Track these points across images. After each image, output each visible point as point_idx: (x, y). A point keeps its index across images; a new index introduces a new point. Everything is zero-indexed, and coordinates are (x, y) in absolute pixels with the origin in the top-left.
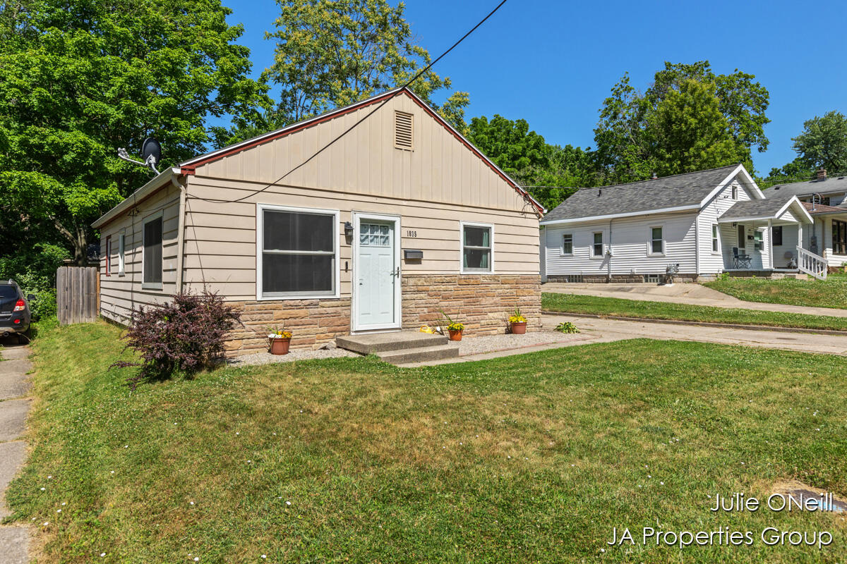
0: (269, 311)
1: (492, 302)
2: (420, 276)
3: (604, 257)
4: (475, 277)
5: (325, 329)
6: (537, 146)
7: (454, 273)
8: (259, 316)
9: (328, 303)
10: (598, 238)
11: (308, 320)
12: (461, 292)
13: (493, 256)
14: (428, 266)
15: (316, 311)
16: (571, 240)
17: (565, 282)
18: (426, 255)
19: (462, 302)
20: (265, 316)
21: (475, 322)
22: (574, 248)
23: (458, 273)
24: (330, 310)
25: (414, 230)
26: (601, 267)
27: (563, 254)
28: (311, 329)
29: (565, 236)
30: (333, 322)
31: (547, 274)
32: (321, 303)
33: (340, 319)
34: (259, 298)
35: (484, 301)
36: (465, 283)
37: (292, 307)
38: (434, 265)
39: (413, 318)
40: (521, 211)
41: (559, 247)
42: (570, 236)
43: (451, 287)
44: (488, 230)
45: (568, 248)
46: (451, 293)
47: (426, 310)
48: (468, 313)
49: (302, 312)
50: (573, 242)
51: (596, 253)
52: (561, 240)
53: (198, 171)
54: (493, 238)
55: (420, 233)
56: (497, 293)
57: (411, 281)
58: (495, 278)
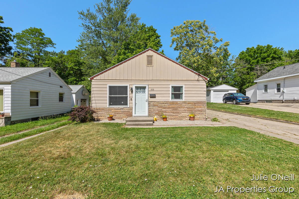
0: (111, 110)
1: (183, 109)
2: (155, 102)
3: (281, 93)
4: (177, 102)
5: (125, 115)
6: (275, 53)
7: (168, 100)
8: (108, 111)
9: (126, 109)
10: (279, 85)
11: (120, 113)
12: (170, 106)
13: (184, 95)
14: (158, 99)
15: (123, 110)
16: (267, 87)
17: (265, 102)
18: (157, 95)
19: (171, 109)
20: (109, 111)
21: (176, 116)
22: (268, 90)
24: (126, 110)
25: (153, 88)
26: (280, 97)
27: (264, 92)
28: (121, 115)
29: (265, 86)
30: (127, 113)
31: (258, 100)
32: (124, 109)
33: (129, 113)
34: (108, 107)
35: (180, 109)
36: (172, 104)
37: (116, 109)
38: (160, 98)
39: (153, 113)
40: (197, 80)
41: (262, 90)
42: (267, 85)
43: (167, 105)
44: (182, 87)
45: (266, 90)
46: (167, 107)
47: (157, 111)
48: (173, 113)
49: (119, 111)
50: (268, 88)
51: (278, 92)
52: (263, 87)
53: (94, 79)
54: (184, 89)
55: (155, 89)
56: (185, 107)
57: (152, 103)
58: (185, 102)
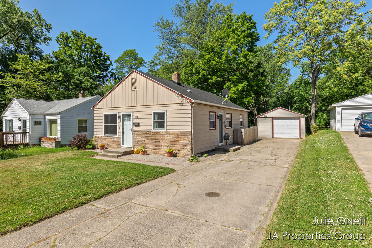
0: (106, 139)
1: (165, 142)
2: (139, 131)
4: (159, 132)
7: (150, 130)
8: (104, 140)
9: (116, 138)
11: (112, 142)
12: (153, 138)
13: (166, 124)
14: (141, 128)
15: (113, 140)
18: (140, 124)
19: (153, 141)
21: (158, 149)
23: (151, 130)
25: (137, 116)
28: (113, 144)
30: (117, 143)
34: (104, 136)
35: (161, 141)
36: (154, 134)
37: (109, 138)
38: (143, 127)
39: (136, 145)
40: (180, 103)
43: (149, 135)
44: (164, 113)
46: (150, 138)
47: (140, 143)
48: (156, 145)
53: (95, 108)
54: (166, 116)
55: (139, 117)
56: (168, 138)
57: (136, 133)
58: (167, 133)
